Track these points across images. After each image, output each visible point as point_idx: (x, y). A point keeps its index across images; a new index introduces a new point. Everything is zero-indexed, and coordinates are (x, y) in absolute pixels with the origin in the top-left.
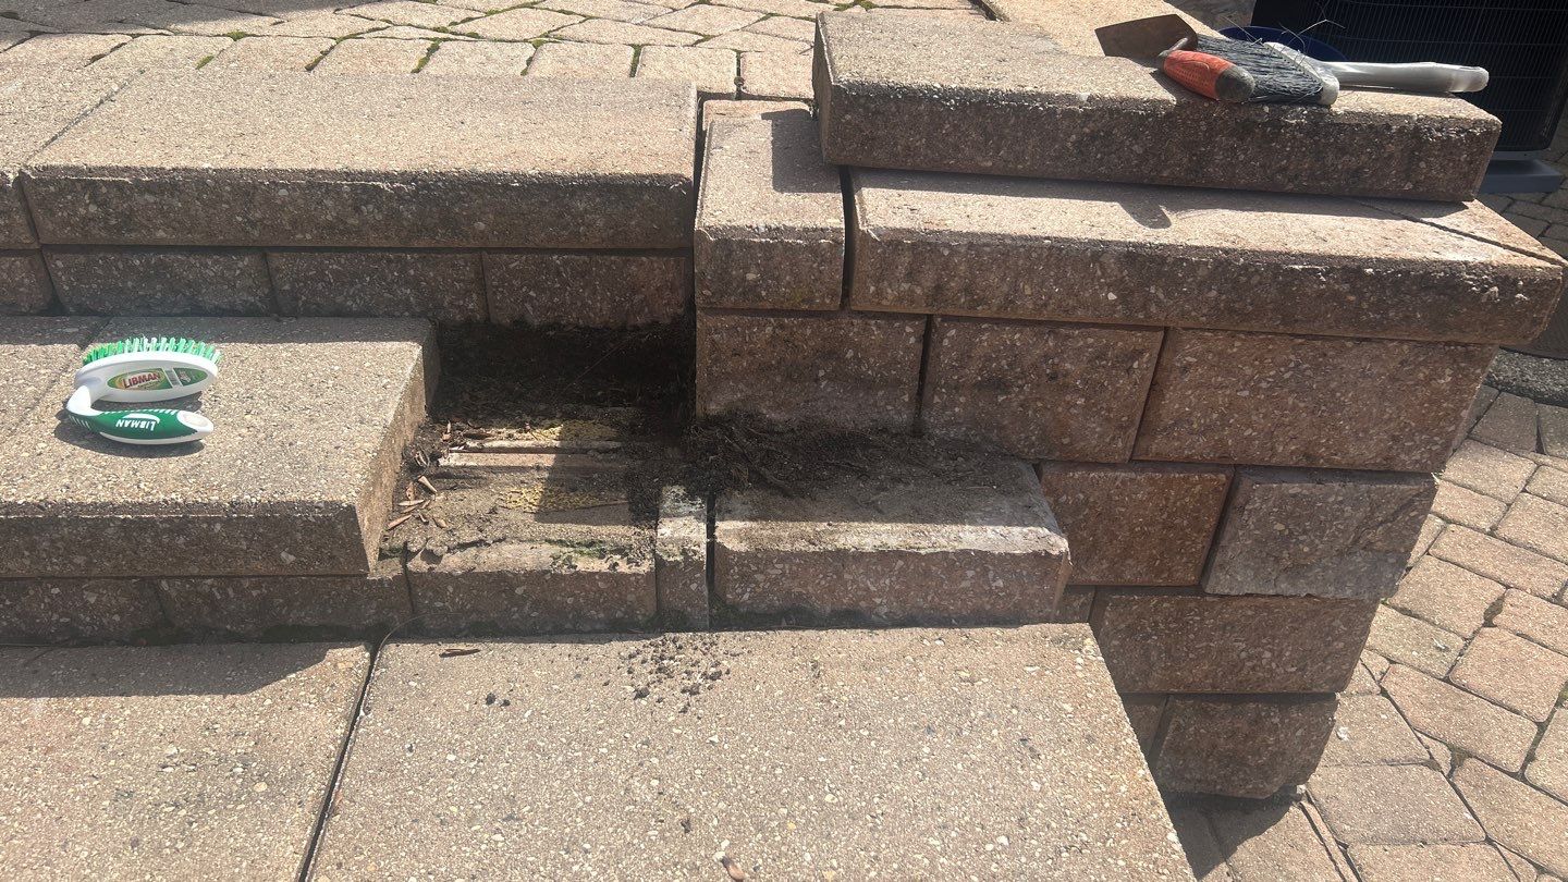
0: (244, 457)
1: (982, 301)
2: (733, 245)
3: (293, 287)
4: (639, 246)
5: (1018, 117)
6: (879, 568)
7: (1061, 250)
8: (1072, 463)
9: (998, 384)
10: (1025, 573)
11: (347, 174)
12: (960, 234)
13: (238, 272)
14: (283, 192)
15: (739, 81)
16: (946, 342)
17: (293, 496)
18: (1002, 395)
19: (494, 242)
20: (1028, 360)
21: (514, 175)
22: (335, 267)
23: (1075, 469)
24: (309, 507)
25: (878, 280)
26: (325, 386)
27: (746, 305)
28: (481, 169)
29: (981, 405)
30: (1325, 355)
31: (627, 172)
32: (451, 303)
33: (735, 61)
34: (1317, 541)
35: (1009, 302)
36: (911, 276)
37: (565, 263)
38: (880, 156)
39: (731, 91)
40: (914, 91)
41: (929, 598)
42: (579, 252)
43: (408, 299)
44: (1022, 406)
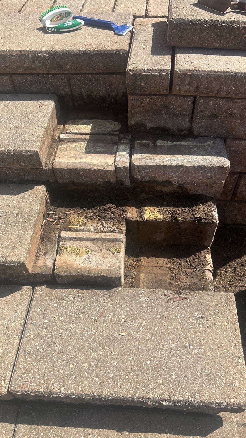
0: (10, 137)
1: (211, 92)
2: (137, 76)
3: (19, 85)
4: (112, 72)
5: (228, 29)
6: (176, 170)
7: (235, 76)
8: (235, 138)
9: (215, 116)
10: (216, 172)
11: (30, 52)
12: (205, 71)
13: (5, 81)
14: (13, 57)
15: (146, 11)
16: (200, 104)
17: (22, 148)
18: (215, 119)
19: (72, 72)
20: (224, 109)
21: (77, 51)
22: (30, 79)
23: (236, 140)
24: (27, 151)
25: (180, 86)
26: (29, 116)
27: (141, 93)
28: (67, 49)
29: (209, 122)
31: (109, 49)
32: (62, 89)
33: (146, 2)
35: (219, 92)
36: (190, 84)
37: (92, 77)
38: (184, 43)
39: (143, 15)
41: (189, 178)
42: (96, 74)
43: (50, 88)
44: (221, 122)
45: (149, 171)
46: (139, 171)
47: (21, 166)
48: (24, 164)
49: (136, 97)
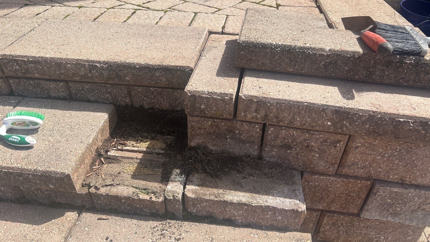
0: (44, 153)
1: (281, 121)
2: (196, 97)
3: (76, 92)
4: (176, 87)
5: (302, 55)
6: (239, 208)
7: (310, 107)
8: (314, 173)
9: (288, 147)
10: (289, 215)
11: (88, 61)
12: (274, 99)
13: (60, 87)
14: (69, 65)
15: (223, 27)
16: (270, 132)
17: (52, 169)
18: (289, 150)
19: (132, 83)
20: (298, 141)
21: (137, 64)
22: (87, 87)
23: (315, 175)
24: (56, 173)
25: (245, 112)
26: (75, 127)
27: (202, 115)
28: (127, 61)
29: (282, 152)
30: (411, 148)
31: (172, 64)
32: (121, 100)
33: (225, 19)
34: (403, 207)
35: (291, 122)
36: (256, 111)
37: (154, 90)
38: (253, 65)
39: (220, 31)
40: (266, 45)
41: (255, 219)
42: (159, 87)
43: (108, 98)
44: (296, 154)
45: (206, 206)
46: (193, 204)
47: (50, 188)
48: (53, 187)
49: (196, 119)
